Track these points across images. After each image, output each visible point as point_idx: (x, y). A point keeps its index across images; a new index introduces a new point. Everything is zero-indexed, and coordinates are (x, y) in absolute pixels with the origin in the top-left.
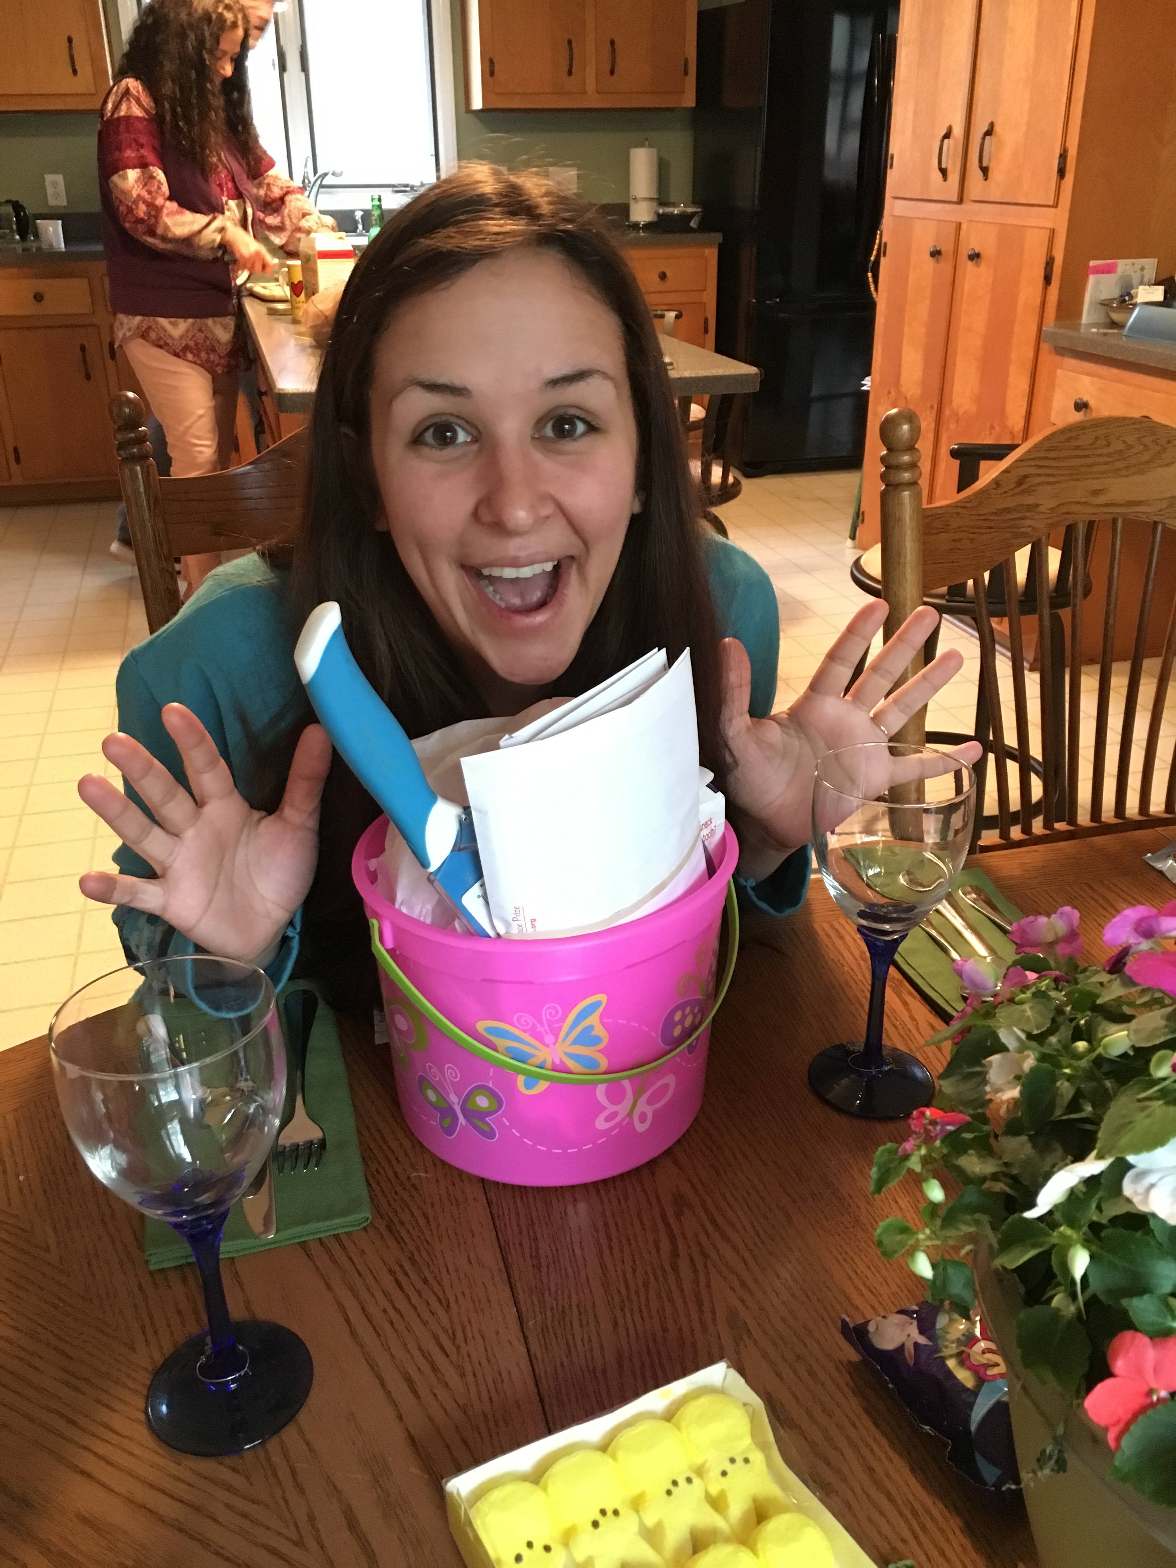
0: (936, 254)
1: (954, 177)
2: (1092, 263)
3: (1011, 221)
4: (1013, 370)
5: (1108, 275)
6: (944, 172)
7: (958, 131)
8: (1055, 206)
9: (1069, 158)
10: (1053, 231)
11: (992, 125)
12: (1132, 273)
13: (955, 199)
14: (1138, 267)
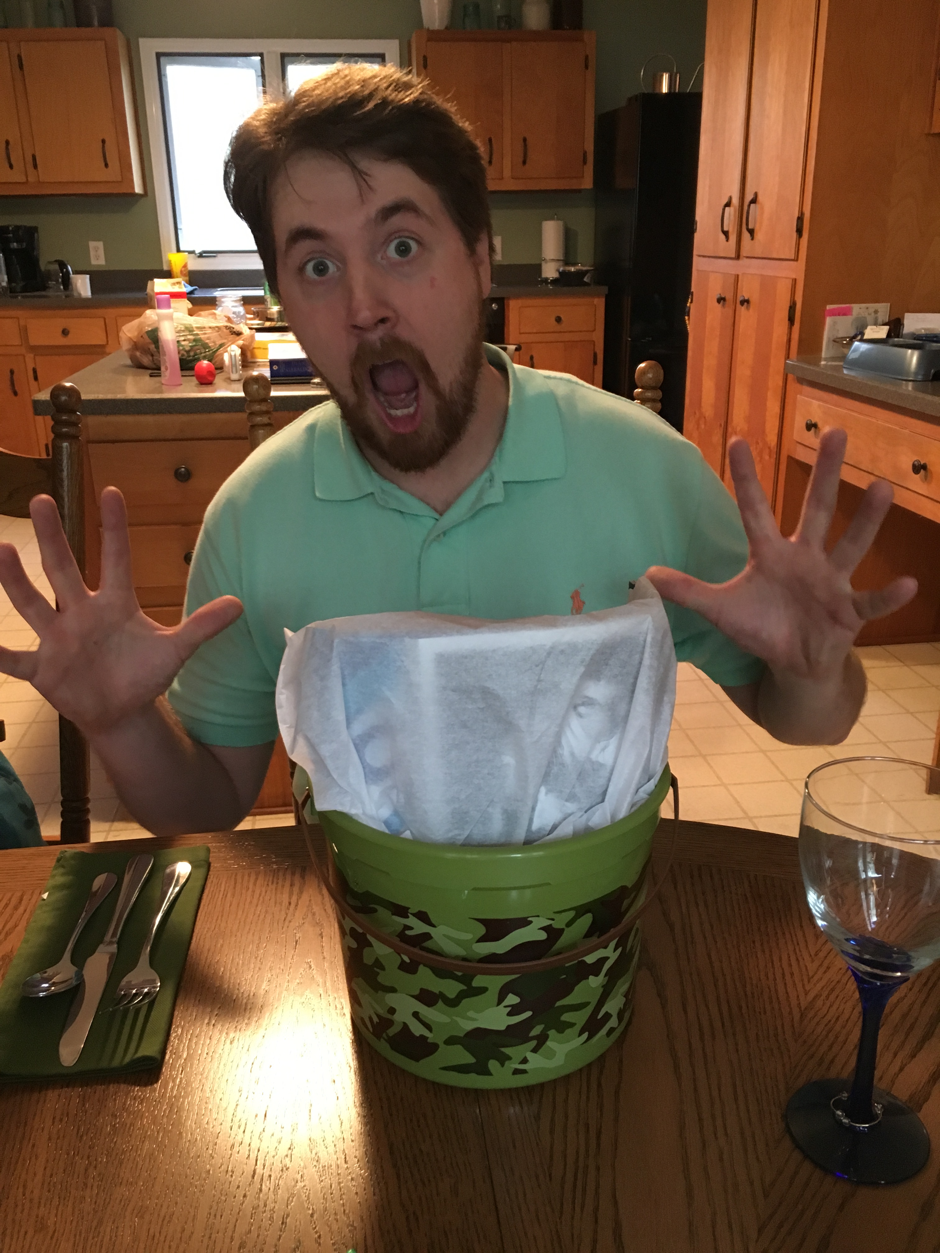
0: (721, 300)
1: (733, 238)
2: (829, 307)
3: (770, 273)
4: (769, 394)
5: (844, 317)
6: (726, 234)
7: (735, 201)
8: (796, 259)
9: (805, 220)
10: (795, 281)
11: (756, 194)
12: (866, 315)
13: (733, 256)
14: (871, 310)
